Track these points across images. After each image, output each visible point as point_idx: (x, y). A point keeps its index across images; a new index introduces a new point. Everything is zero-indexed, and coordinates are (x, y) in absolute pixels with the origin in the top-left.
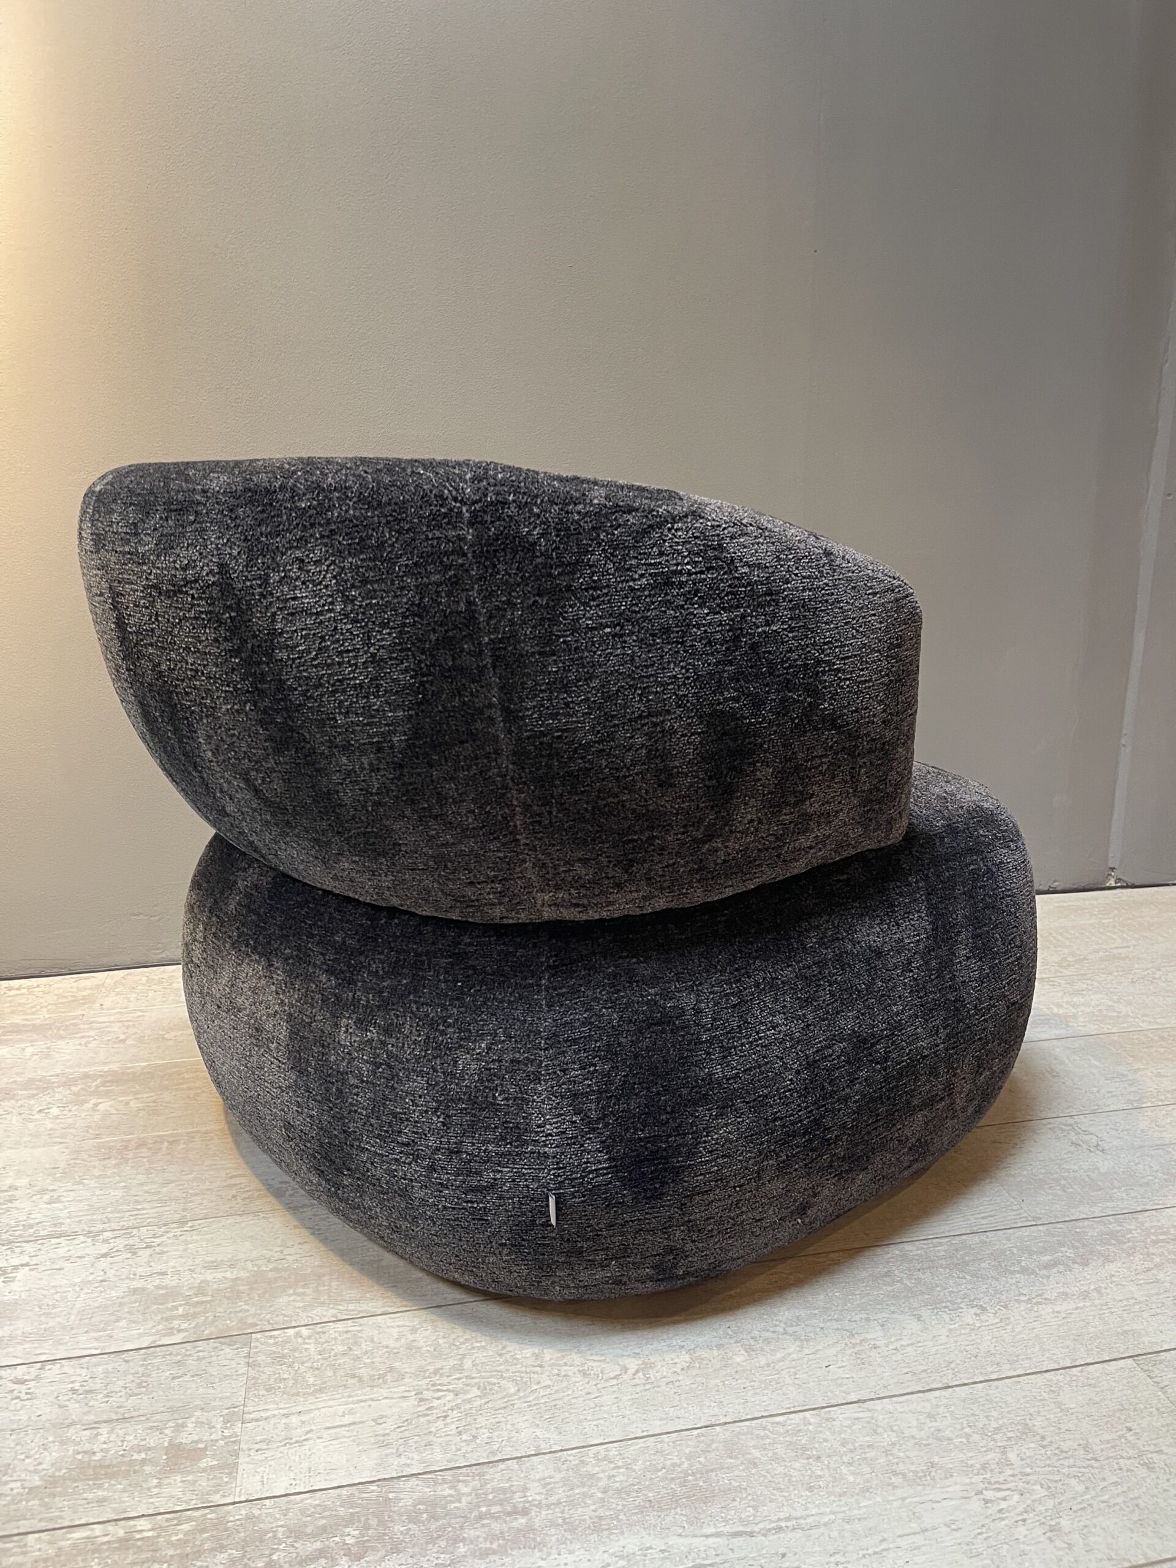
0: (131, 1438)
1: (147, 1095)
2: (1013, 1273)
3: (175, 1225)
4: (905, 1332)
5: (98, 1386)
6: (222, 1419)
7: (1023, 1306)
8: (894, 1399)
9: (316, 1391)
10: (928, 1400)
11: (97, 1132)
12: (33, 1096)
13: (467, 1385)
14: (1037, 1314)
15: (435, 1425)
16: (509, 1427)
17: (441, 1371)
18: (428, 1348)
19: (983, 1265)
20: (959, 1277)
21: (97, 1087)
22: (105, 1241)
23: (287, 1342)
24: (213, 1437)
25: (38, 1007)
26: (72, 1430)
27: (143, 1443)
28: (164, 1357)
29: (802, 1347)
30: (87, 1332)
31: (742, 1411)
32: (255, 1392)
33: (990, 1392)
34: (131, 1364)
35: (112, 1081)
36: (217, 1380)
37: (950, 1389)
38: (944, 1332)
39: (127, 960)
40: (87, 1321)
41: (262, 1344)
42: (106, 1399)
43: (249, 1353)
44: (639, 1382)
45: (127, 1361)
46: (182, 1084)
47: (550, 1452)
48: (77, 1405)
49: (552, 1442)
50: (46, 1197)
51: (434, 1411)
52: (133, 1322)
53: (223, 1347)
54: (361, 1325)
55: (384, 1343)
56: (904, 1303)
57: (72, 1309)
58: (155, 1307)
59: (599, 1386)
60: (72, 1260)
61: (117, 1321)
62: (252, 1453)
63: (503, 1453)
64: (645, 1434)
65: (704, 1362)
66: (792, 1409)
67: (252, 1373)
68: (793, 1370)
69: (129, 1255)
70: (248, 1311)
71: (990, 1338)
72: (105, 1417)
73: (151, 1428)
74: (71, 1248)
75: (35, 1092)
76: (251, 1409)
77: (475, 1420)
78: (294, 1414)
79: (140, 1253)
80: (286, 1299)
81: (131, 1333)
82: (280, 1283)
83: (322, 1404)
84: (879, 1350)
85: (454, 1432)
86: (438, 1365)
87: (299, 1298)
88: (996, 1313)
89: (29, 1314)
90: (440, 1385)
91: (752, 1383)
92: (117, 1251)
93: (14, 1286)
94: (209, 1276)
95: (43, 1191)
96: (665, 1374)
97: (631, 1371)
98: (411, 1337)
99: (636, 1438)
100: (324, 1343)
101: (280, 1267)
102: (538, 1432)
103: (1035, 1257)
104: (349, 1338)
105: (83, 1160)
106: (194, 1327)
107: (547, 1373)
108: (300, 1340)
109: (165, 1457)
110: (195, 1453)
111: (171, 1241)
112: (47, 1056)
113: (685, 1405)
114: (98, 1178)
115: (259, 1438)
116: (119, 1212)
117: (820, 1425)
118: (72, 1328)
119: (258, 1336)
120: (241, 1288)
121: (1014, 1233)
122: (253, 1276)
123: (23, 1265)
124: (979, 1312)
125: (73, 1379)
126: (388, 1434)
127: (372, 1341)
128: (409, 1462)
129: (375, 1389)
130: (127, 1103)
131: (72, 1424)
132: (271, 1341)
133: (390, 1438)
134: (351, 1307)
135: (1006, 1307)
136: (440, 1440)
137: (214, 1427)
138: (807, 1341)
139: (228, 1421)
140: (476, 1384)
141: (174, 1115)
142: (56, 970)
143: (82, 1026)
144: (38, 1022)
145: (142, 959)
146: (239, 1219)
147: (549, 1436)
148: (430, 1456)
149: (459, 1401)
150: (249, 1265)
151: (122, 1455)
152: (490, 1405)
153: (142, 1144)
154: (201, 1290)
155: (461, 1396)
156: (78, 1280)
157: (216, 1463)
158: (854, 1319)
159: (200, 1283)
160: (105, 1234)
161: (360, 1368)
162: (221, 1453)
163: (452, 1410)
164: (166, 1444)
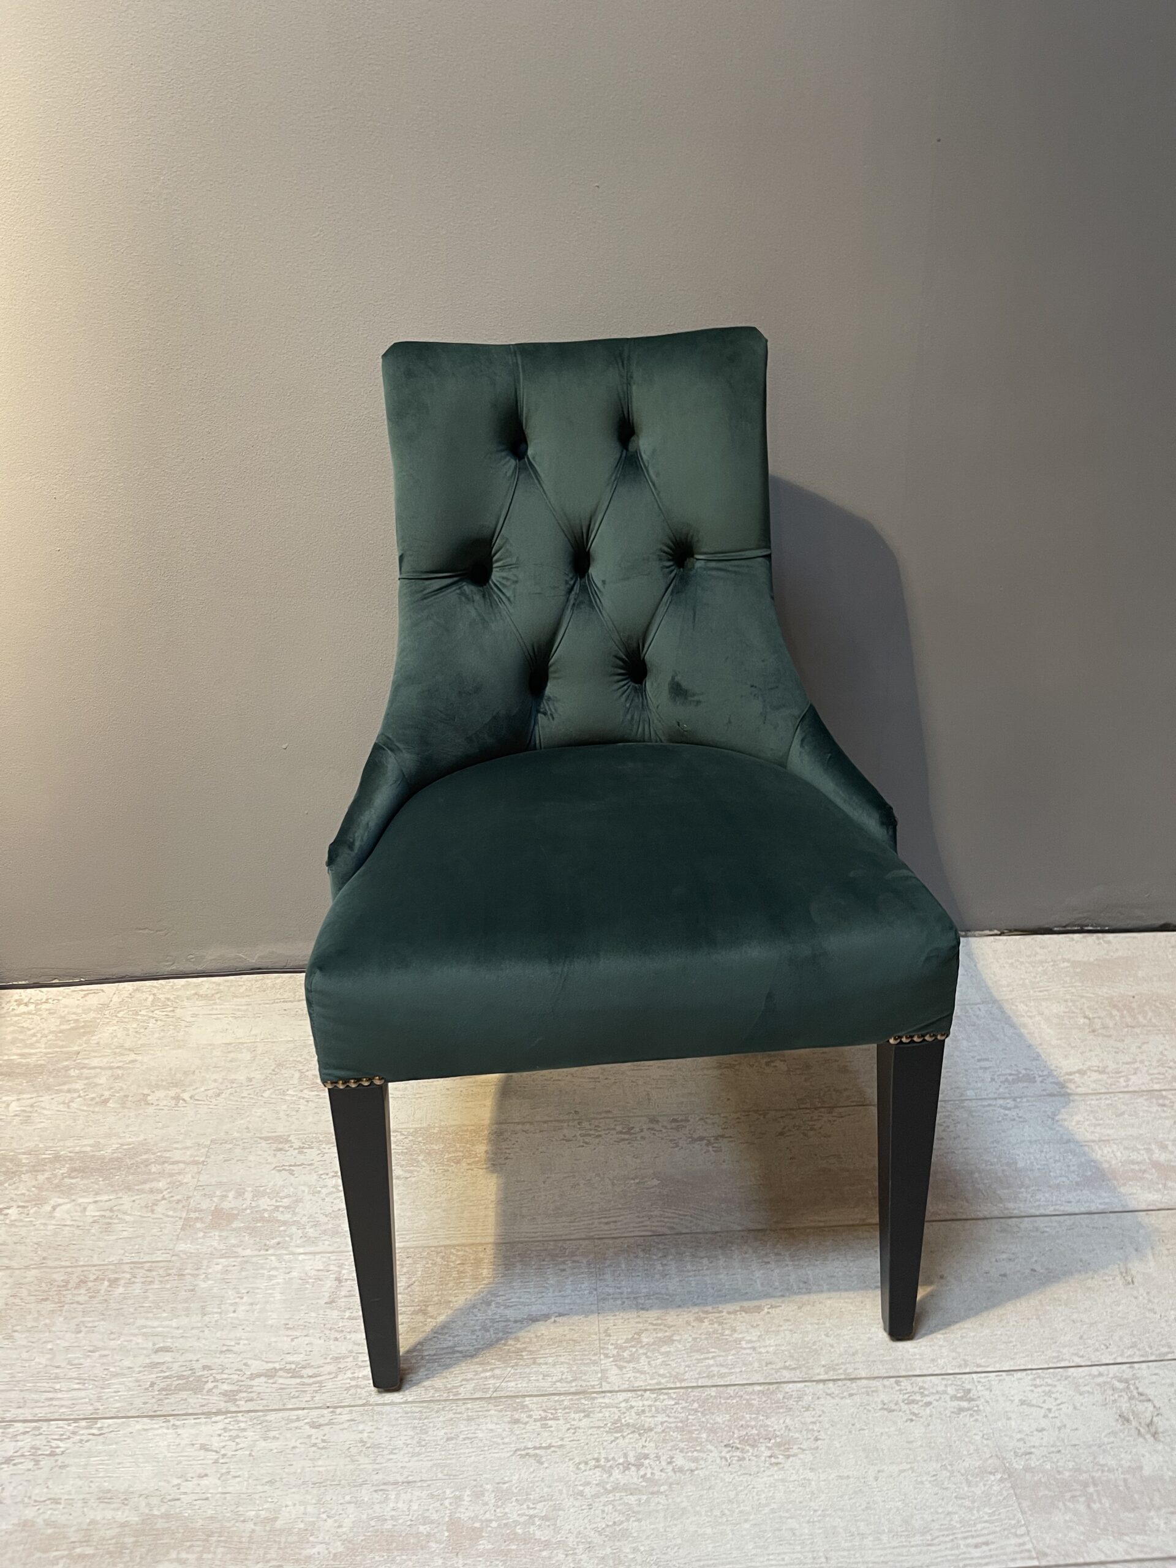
3: (83, 1423)
21: (63, 1177)
22: (14, 1437)
35: (78, 1170)
69: (31, 1464)
79: (42, 1463)
82: (166, 1539)
92: (23, 1456)
94: (98, 1513)
101: (172, 1511)
105: (21, 1299)
111: (74, 1449)
112: (28, 1120)
114: (29, 1330)
116: (37, 1392)
120: (127, 1539)
122: (142, 1522)
130: (84, 1209)
143: (72, 1072)
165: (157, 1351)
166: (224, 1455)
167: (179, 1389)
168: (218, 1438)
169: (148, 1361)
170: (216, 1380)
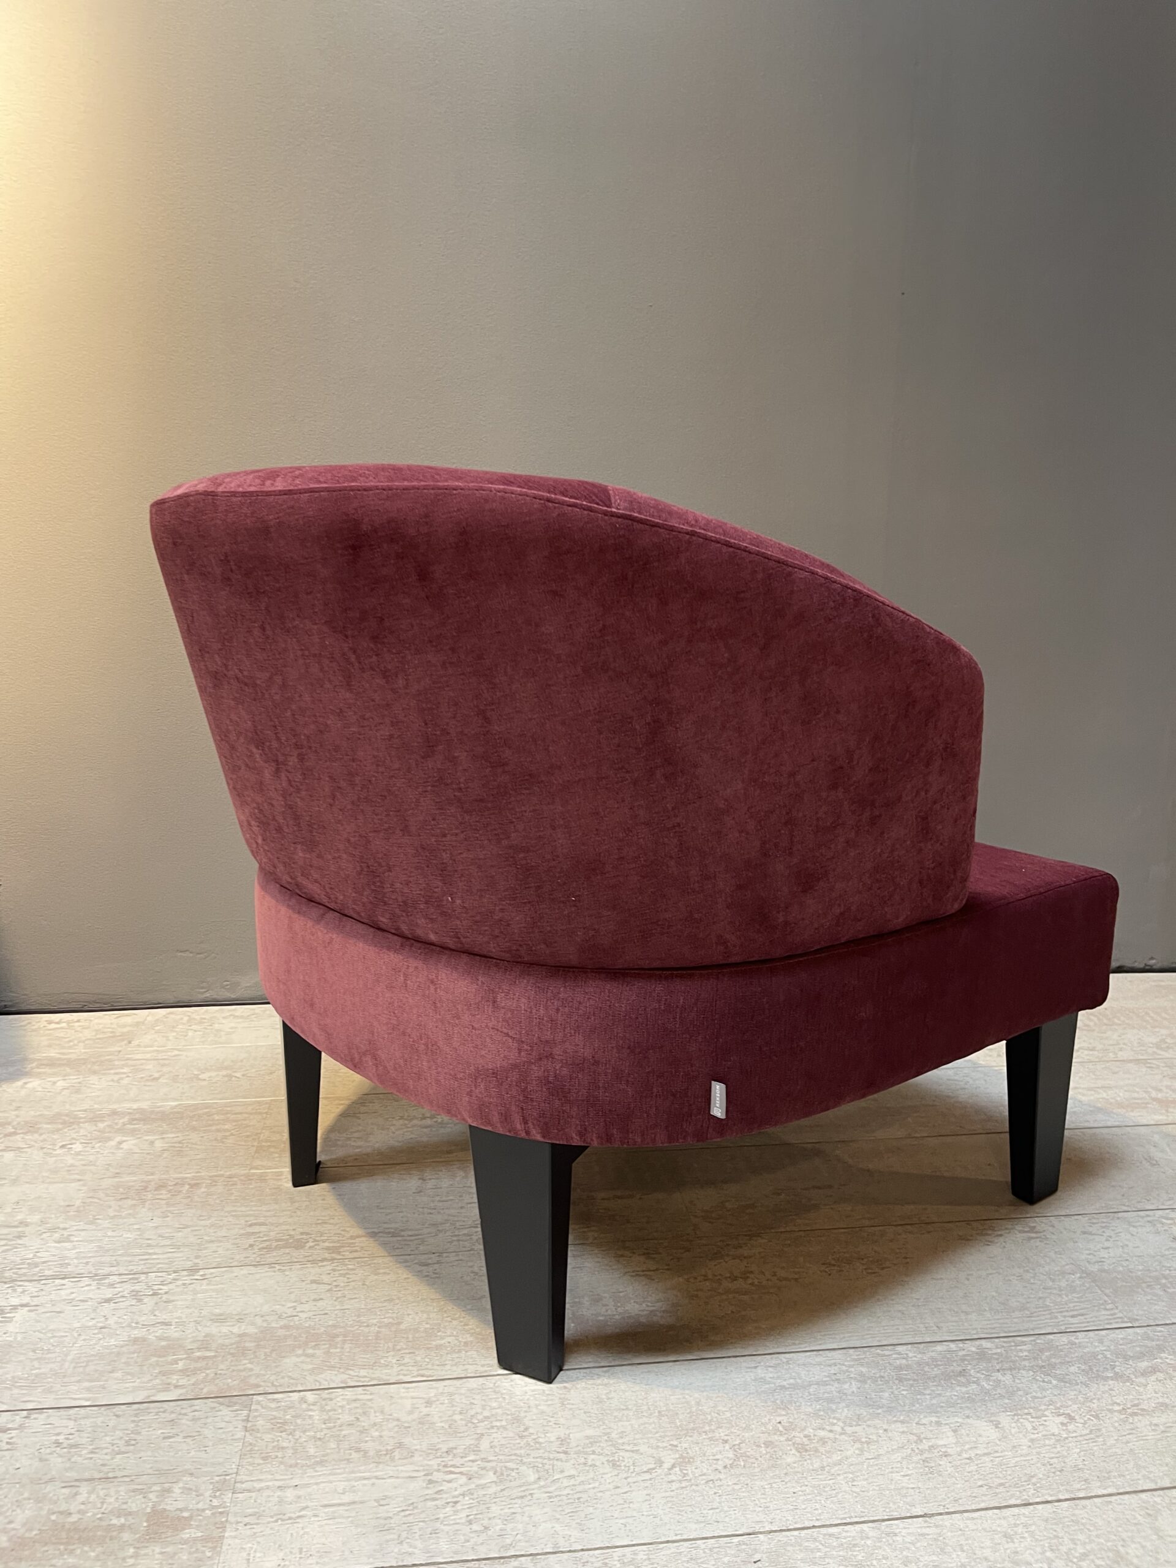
0: (112, 1500)
1: (173, 1135)
2: (1106, 1379)
3: (185, 1273)
4: (981, 1440)
5: (84, 1441)
6: (211, 1487)
7: (1117, 1417)
8: (965, 1515)
9: (317, 1463)
10: (1004, 1518)
11: (117, 1171)
12: (58, 1130)
13: (483, 1469)
14: (1132, 1426)
15: (444, 1511)
16: (526, 1519)
17: (455, 1451)
18: (442, 1424)
19: (1072, 1369)
20: (1044, 1381)
21: (124, 1124)
22: (111, 1285)
23: (290, 1408)
24: (200, 1506)
25: (76, 1042)
26: (49, 1488)
27: (124, 1507)
28: (157, 1413)
29: (862, 1450)
30: (79, 1381)
31: (790, 1518)
32: (250, 1460)
33: (1077, 1512)
34: (121, 1419)
35: (139, 1120)
36: (210, 1444)
37: (1031, 1507)
38: (1025, 1442)
39: (170, 998)
40: (81, 1369)
41: (263, 1408)
42: (90, 1456)
43: (248, 1416)
44: (674, 1478)
45: (118, 1416)
46: (210, 1125)
47: (570, 1551)
48: (60, 1460)
49: (573, 1540)
50: (57, 1236)
51: (445, 1496)
52: (128, 1374)
53: (221, 1408)
54: (371, 1394)
55: (395, 1415)
56: (980, 1407)
57: (66, 1355)
58: (155, 1359)
59: (629, 1480)
60: (74, 1303)
61: (112, 1372)
62: (240, 1527)
63: (517, 1548)
64: (678, 1537)
65: (751, 1461)
66: (848, 1520)
67: (249, 1438)
68: (851, 1476)
69: (134, 1302)
70: (251, 1370)
71: (1078, 1450)
72: (87, 1475)
73: (133, 1491)
74: (74, 1290)
75: (60, 1126)
76: (245, 1478)
77: (488, 1508)
78: (289, 1487)
79: (145, 1300)
80: (294, 1359)
81: (127, 1385)
82: (289, 1342)
83: (321, 1479)
84: (950, 1459)
85: (463, 1521)
86: (451, 1445)
87: (308, 1360)
88: (1085, 1423)
89: (22, 1358)
90: (452, 1466)
91: (804, 1488)
92: (123, 1297)
93: (11, 1327)
94: (214, 1329)
95: (53, 1230)
96: (705, 1471)
97: (667, 1465)
98: (425, 1411)
99: (668, 1542)
100: (329, 1411)
101: (292, 1324)
102: (558, 1527)
103: (1131, 1362)
104: (357, 1408)
105: (99, 1199)
106: (193, 1385)
107: (572, 1462)
108: (304, 1406)
109: (145, 1524)
110: (179, 1522)
111: (179, 1290)
112: (78, 1091)
113: (726, 1509)
114: (112, 1218)
115: (250, 1511)
116: (129, 1255)
117: (879, 1539)
118: (64, 1376)
119: (260, 1398)
120: (247, 1344)
121: (1108, 1335)
122: (262, 1332)
123: (22, 1305)
124: (1065, 1421)
125: (58, 1431)
126: (391, 1518)
127: (382, 1412)
128: (410, 1550)
129: (381, 1466)
130: (152, 1143)
131: (52, 1480)
132: (273, 1405)
133: (392, 1521)
134: (363, 1373)
135: (1097, 1417)
136: (446, 1528)
137: (202, 1495)
138: (868, 1443)
139: (219, 1488)
140: (492, 1468)
141: (198, 1157)
142: (98, 1005)
143: (116, 1063)
144: (73, 1056)
145: (186, 998)
146: (252, 1269)
147: (569, 1533)
148: (434, 1546)
149: (473, 1486)
150: (259, 1321)
151: (100, 1519)
152: (504, 1492)
153: (161, 1186)
154: (205, 1345)
155: (475, 1480)
156: (78, 1325)
157: (200, 1534)
158: (924, 1421)
159: (205, 1337)
160: (111, 1277)
161: (366, 1442)
162: (207, 1525)
163: (463, 1495)
164: (149, 1510)
165: (251, 1225)
166: (336, 1286)
167: (277, 1248)
168: (329, 1276)
169: (243, 1232)
170: (315, 1241)
